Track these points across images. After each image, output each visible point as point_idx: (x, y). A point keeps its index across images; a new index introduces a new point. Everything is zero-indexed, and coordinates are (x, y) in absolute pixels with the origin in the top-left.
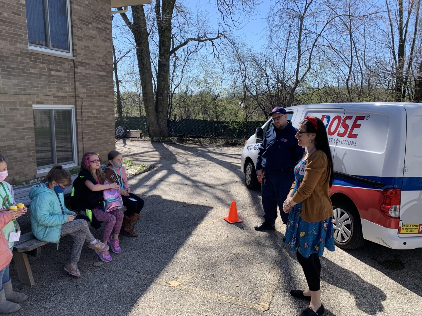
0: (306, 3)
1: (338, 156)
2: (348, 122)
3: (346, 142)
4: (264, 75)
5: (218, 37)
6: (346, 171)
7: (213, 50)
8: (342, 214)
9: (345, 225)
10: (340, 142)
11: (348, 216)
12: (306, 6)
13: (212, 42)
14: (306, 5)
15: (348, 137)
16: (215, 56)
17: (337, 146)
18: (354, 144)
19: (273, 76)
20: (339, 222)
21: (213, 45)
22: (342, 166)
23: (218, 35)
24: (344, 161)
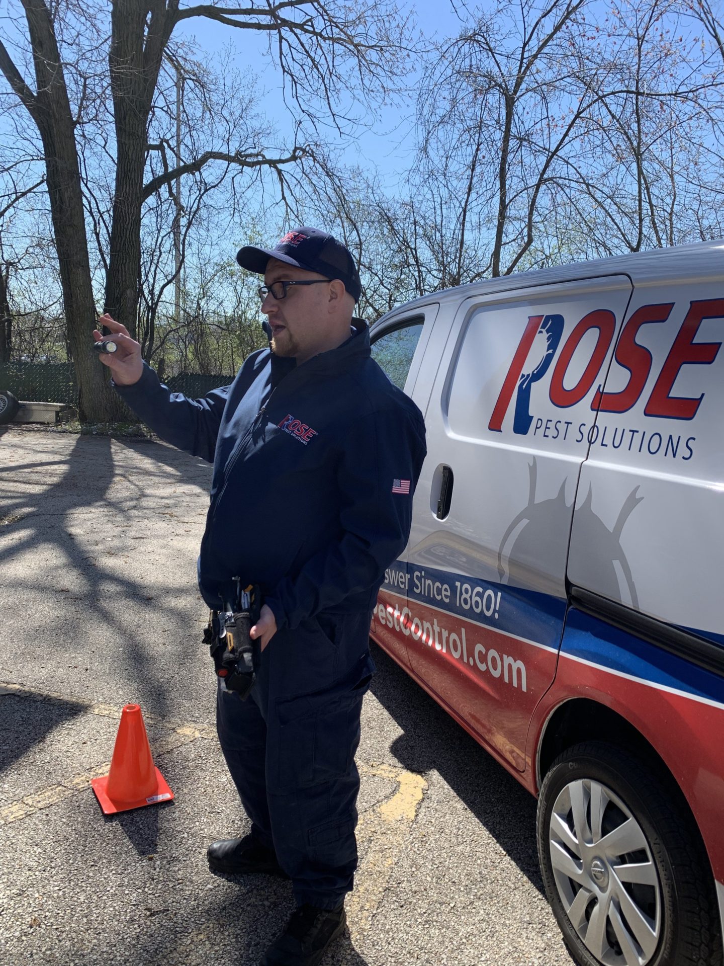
0: (522, 58)
1: (594, 508)
2: (646, 336)
3: (638, 437)
4: (412, 261)
5: (294, 158)
6: (635, 598)
7: (283, 194)
8: (613, 817)
9: (627, 886)
10: (608, 440)
11: (641, 842)
12: (521, 67)
13: (279, 172)
14: (522, 63)
15: (646, 414)
16: (289, 210)
17: (590, 462)
18: (683, 451)
19: (434, 265)
20: (598, 853)
21: (281, 180)
22: (617, 564)
23: (295, 151)
24: (626, 541)
